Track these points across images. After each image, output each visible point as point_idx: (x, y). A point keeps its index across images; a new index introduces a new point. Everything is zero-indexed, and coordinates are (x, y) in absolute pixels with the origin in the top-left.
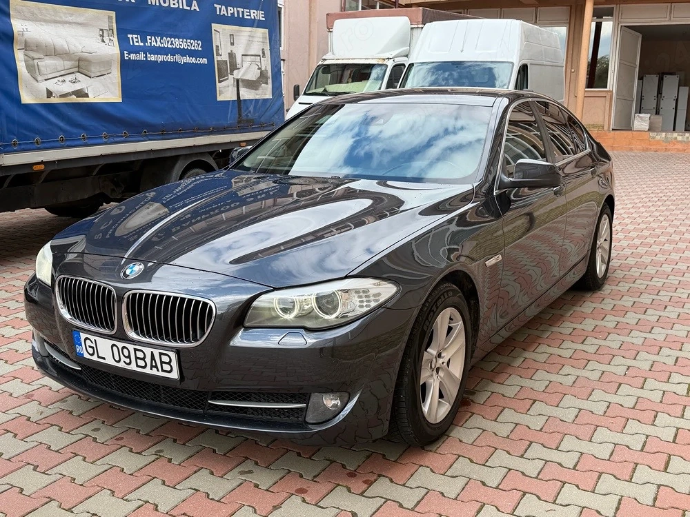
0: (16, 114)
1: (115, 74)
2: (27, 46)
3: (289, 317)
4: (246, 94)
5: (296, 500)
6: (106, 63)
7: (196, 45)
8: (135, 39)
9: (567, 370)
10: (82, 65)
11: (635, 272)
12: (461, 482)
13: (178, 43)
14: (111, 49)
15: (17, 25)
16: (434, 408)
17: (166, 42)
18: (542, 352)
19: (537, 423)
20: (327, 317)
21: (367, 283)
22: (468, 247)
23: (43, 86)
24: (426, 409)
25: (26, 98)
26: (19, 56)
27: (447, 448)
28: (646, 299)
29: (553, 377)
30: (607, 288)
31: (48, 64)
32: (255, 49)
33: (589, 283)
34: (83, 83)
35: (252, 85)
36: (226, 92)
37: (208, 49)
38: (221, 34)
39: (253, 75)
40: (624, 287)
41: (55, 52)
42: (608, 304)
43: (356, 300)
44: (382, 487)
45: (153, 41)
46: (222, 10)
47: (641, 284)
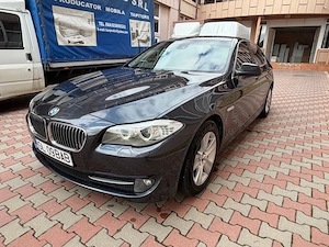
0: (56, 48)
1: (94, 35)
2: (60, 24)
3: (126, 138)
4: (142, 45)
5: (129, 226)
6: (91, 32)
7: (124, 27)
8: (101, 24)
9: (257, 154)
10: (81, 32)
11: (278, 110)
12: (210, 218)
13: (117, 26)
14: (92, 26)
15: (56, 16)
16: (200, 178)
17: (113, 25)
18: (246, 145)
19: (246, 182)
20: (145, 139)
21: (167, 122)
22: (219, 103)
23: (67, 39)
24: (196, 180)
25: (60, 43)
26: (57, 27)
27: (205, 196)
28: (284, 122)
29: (252, 157)
30: (269, 117)
31: (68, 31)
32: (146, 29)
33: (263, 115)
34: (82, 38)
35: (144, 42)
36: (135, 44)
37: (128, 29)
38: (133, 23)
39: (145, 38)
40: (275, 116)
41: (71, 27)
42: (270, 124)
43: (161, 131)
44: (172, 220)
45: (108, 25)
46: (133, 15)
47: (281, 115)
